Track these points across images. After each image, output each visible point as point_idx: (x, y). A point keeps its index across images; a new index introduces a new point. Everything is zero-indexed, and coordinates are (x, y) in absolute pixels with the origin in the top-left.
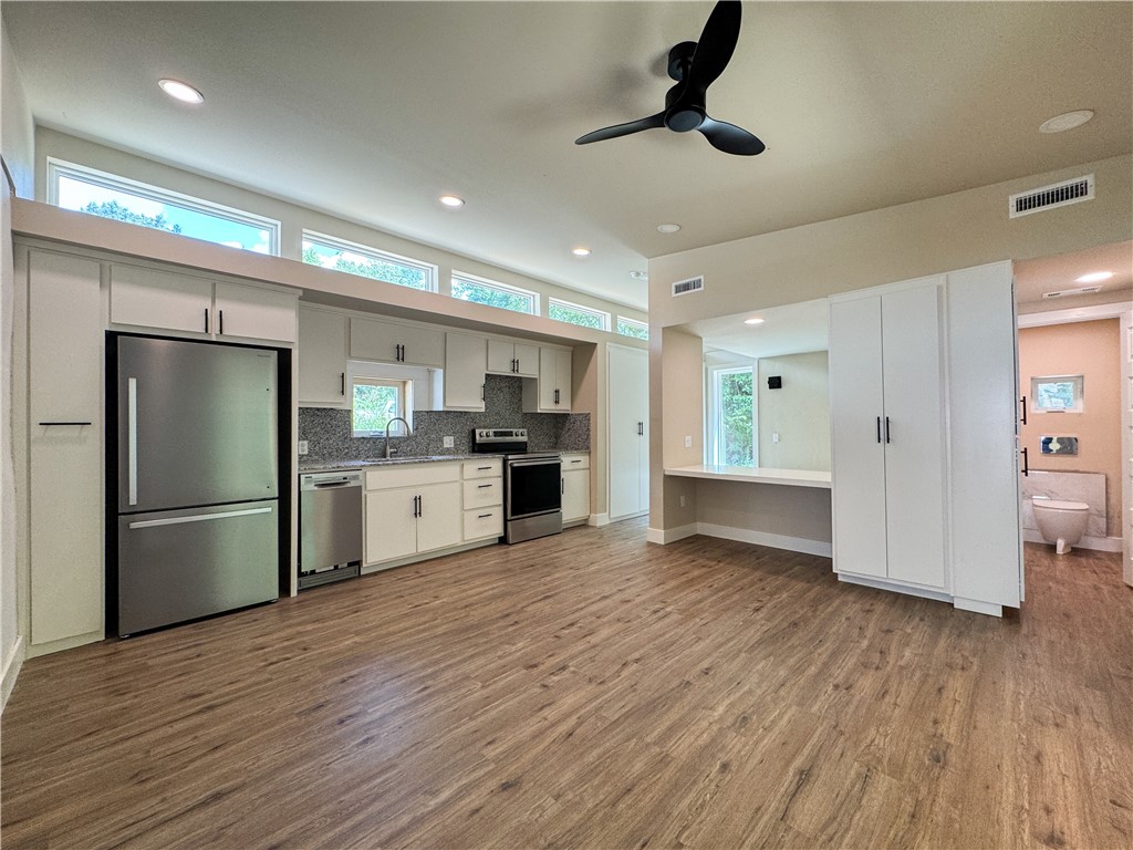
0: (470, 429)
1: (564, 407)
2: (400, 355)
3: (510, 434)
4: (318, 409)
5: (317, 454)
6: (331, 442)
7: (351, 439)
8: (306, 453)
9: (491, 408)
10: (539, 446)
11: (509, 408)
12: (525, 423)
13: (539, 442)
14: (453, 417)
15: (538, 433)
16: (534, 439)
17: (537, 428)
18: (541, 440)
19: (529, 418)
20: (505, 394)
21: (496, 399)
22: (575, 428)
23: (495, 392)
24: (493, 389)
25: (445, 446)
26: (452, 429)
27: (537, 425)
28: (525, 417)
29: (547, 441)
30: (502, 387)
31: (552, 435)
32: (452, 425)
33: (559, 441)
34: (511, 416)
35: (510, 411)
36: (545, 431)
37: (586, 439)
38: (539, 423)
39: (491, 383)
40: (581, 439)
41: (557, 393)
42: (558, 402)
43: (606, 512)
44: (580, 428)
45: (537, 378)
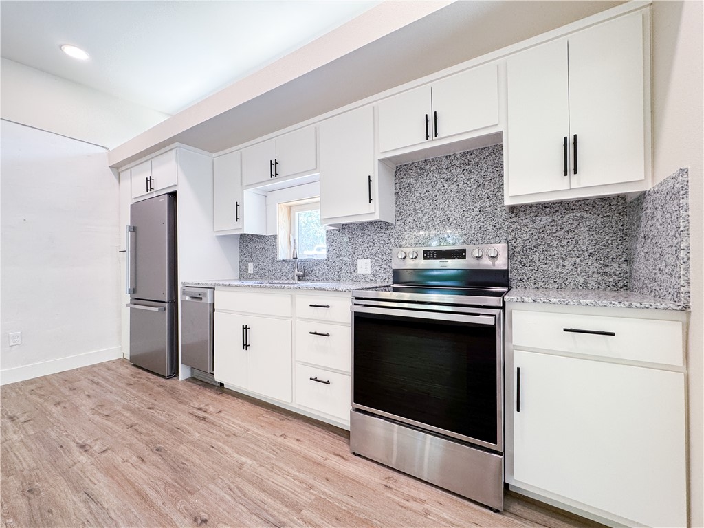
6: (265, 264)
7: (277, 262)
9: (432, 213)
10: (560, 281)
11: (471, 207)
12: (513, 234)
13: (560, 273)
14: (369, 233)
15: (556, 252)
16: (544, 266)
17: (554, 241)
18: (569, 267)
19: (527, 221)
20: (461, 185)
21: (440, 198)
22: (655, 232)
23: (438, 186)
24: (436, 182)
25: (360, 271)
26: (369, 250)
27: (554, 235)
28: (514, 220)
29: (595, 270)
30: (453, 175)
31: (613, 255)
32: (368, 243)
33: (633, 272)
34: (475, 223)
35: (474, 214)
36: (584, 247)
37: (675, 265)
38: (562, 229)
39: (430, 174)
40: (664, 264)
41: (570, 145)
42: (575, 170)
44: (662, 229)
45: (502, 132)
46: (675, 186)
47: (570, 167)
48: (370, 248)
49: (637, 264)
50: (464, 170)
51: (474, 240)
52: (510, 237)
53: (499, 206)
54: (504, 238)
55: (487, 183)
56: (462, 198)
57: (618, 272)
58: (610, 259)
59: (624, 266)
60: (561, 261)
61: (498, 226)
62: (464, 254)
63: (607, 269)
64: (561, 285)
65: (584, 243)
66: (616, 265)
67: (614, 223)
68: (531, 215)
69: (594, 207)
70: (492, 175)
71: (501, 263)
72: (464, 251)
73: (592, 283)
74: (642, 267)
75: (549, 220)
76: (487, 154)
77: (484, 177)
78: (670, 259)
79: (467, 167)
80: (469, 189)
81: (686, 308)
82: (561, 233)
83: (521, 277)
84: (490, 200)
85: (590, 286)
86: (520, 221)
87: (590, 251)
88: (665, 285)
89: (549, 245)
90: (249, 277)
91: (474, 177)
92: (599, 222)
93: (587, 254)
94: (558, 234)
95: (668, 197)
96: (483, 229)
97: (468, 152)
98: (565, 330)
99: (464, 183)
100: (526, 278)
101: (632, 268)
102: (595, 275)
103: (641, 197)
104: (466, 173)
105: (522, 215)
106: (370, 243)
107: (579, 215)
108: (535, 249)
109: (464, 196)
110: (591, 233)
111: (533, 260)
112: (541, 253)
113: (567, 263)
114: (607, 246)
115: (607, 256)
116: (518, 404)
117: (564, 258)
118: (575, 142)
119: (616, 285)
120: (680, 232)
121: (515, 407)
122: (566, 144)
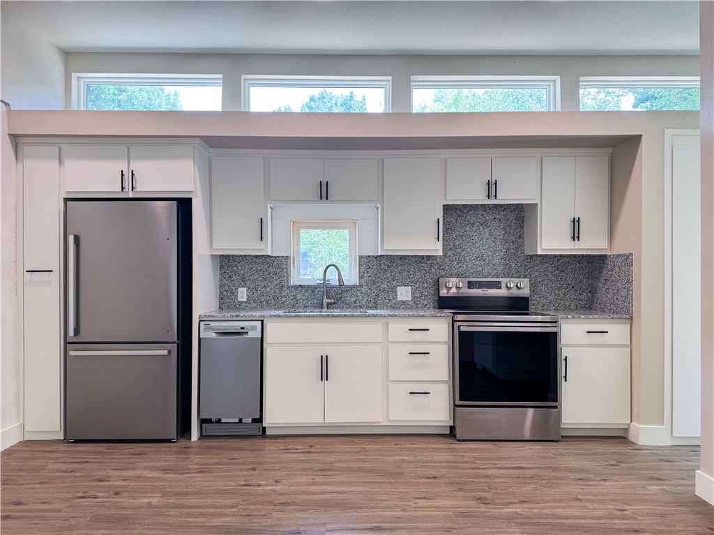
0: (436, 278)
1: (592, 243)
2: (324, 192)
3: (497, 285)
4: (256, 256)
5: (255, 301)
6: (268, 289)
7: (289, 287)
8: (245, 300)
9: (469, 250)
10: (556, 305)
11: (500, 248)
12: (529, 271)
13: (556, 299)
14: (410, 262)
15: (554, 285)
16: (548, 294)
17: (553, 277)
18: (561, 295)
19: (538, 262)
20: (493, 230)
21: (476, 238)
22: (613, 278)
23: (475, 228)
24: (473, 225)
25: (400, 298)
26: (409, 278)
27: (553, 274)
28: (529, 261)
29: (575, 297)
30: (486, 221)
31: (584, 288)
32: (408, 272)
33: (595, 299)
34: (503, 261)
35: (502, 254)
36: (569, 282)
37: (627, 297)
38: (558, 269)
39: (468, 217)
40: (619, 296)
41: (576, 223)
42: (578, 237)
43: (662, 423)
44: (618, 278)
45: (537, 204)
46: (627, 259)
47: (576, 236)
48: (411, 277)
49: (599, 294)
50: (495, 218)
51: (502, 274)
52: (527, 273)
53: (520, 250)
54: (523, 273)
55: (512, 231)
56: (493, 240)
57: (586, 299)
60: (557, 291)
61: (519, 265)
62: (500, 285)
63: (581, 297)
65: (569, 279)
66: (585, 294)
67: (585, 268)
68: (540, 258)
70: (515, 225)
71: (526, 292)
72: (499, 283)
73: (573, 305)
74: (603, 295)
77: (509, 226)
78: (624, 294)
80: (499, 234)
81: (631, 318)
82: (557, 272)
83: (534, 302)
84: (514, 245)
85: (572, 307)
86: (533, 262)
87: (573, 285)
88: (620, 307)
89: (551, 281)
90: (239, 306)
91: (502, 225)
92: (577, 267)
93: (571, 287)
94: (555, 273)
95: (623, 264)
96: (508, 266)
98: (587, 332)
99: (495, 229)
100: (537, 303)
101: (593, 296)
102: (575, 301)
103: (604, 257)
104: (497, 221)
105: (534, 259)
106: (411, 272)
107: (567, 261)
108: (543, 283)
109: (495, 238)
110: (573, 273)
111: (541, 290)
112: (546, 285)
113: (560, 293)
114: (581, 282)
115: (581, 289)
116: (565, 377)
117: (559, 289)
118: (579, 221)
119: (585, 307)
120: (629, 282)
121: (563, 379)
122: (574, 221)
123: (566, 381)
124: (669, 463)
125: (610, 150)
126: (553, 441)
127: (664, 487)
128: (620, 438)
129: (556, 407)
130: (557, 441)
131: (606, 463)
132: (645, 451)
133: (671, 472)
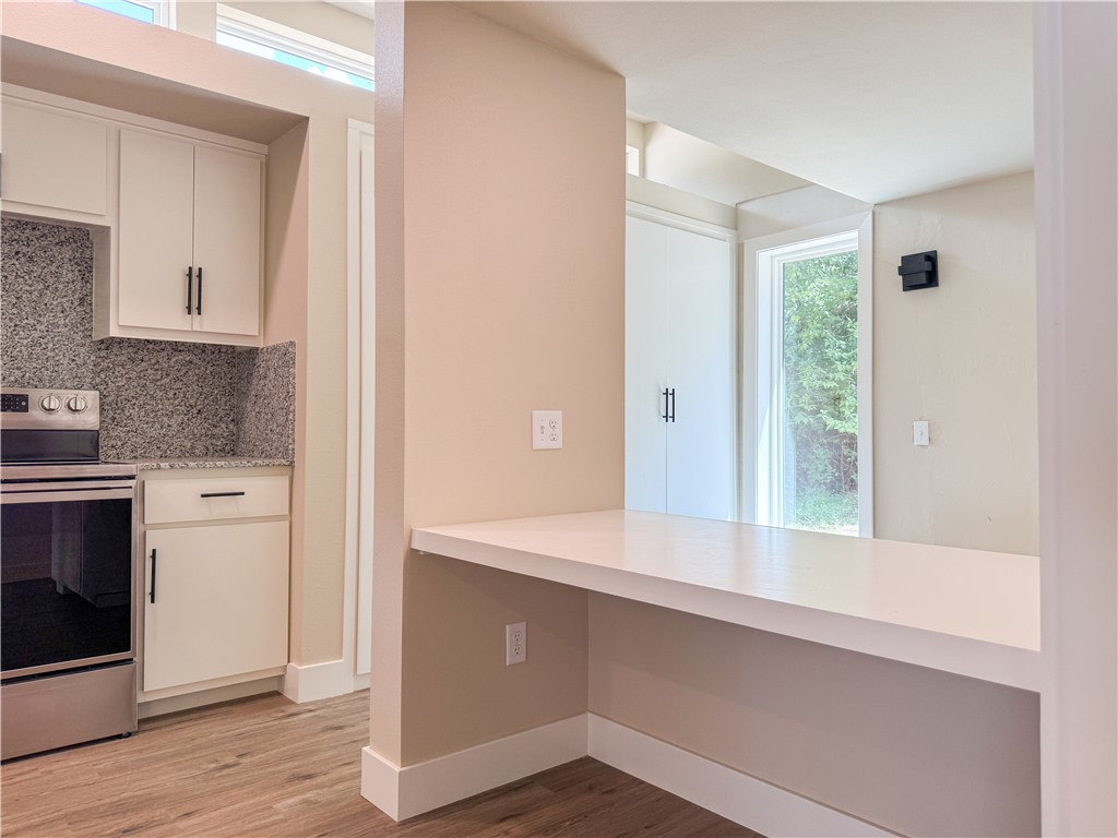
1: (230, 324)
3: (17, 404)
10: (164, 447)
11: (32, 321)
12: (103, 376)
13: (165, 436)
15: (160, 406)
16: (145, 426)
17: (158, 391)
18: (175, 427)
19: (123, 358)
22: (267, 392)
27: (158, 383)
28: (103, 353)
29: (203, 431)
31: (222, 413)
33: (241, 434)
34: (38, 350)
35: (36, 335)
36: (192, 402)
37: (285, 426)
38: (168, 375)
40: (275, 424)
41: (194, 278)
42: (199, 308)
43: (340, 655)
44: (274, 391)
45: (109, 228)
46: (286, 355)
47: (194, 305)
49: (246, 425)
50: (17, 253)
51: (36, 379)
52: (98, 380)
53: (82, 328)
54: (88, 380)
55: (61, 286)
56: (14, 301)
57: (225, 435)
58: (218, 418)
59: (231, 426)
60: (166, 419)
61: (79, 361)
62: (24, 403)
63: (216, 431)
64: (166, 452)
65: (192, 396)
66: (223, 426)
67: (223, 375)
68: (130, 350)
69: (203, 351)
70: (70, 275)
71: (90, 420)
72: (25, 398)
73: (200, 448)
74: (252, 428)
75: (153, 361)
76: (63, 239)
77: (56, 275)
78: (281, 420)
79: (25, 250)
80: (27, 288)
81: (292, 465)
82: (167, 380)
83: (113, 442)
84: (66, 316)
85: (197, 451)
86: (112, 357)
87: (199, 408)
88: (275, 445)
89: (152, 397)
91: (37, 270)
92: (208, 372)
93: (195, 411)
94: (163, 382)
95: (280, 363)
96: (52, 362)
97: (27, 223)
98: (203, 496)
99: (17, 276)
100: (120, 444)
101: (239, 430)
102: (203, 438)
103: (252, 352)
104: (23, 260)
105: (115, 350)
107: (188, 359)
108: (134, 401)
109: (18, 298)
110: (200, 384)
111: (130, 417)
112: (141, 407)
113: (172, 422)
114: (215, 401)
115: (216, 415)
116: (153, 594)
117: (170, 415)
118: (200, 276)
119: (223, 450)
120: (289, 396)
121: (148, 598)
122: (190, 275)
123: (153, 601)
124: (339, 732)
125: (264, 149)
126: (119, 737)
127: (309, 795)
128: (267, 696)
129: (130, 661)
130: (129, 735)
131: (213, 765)
132: (304, 716)
133: (335, 752)
